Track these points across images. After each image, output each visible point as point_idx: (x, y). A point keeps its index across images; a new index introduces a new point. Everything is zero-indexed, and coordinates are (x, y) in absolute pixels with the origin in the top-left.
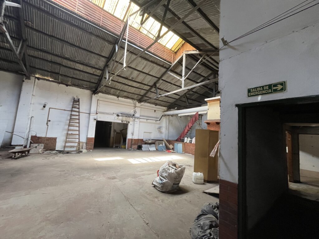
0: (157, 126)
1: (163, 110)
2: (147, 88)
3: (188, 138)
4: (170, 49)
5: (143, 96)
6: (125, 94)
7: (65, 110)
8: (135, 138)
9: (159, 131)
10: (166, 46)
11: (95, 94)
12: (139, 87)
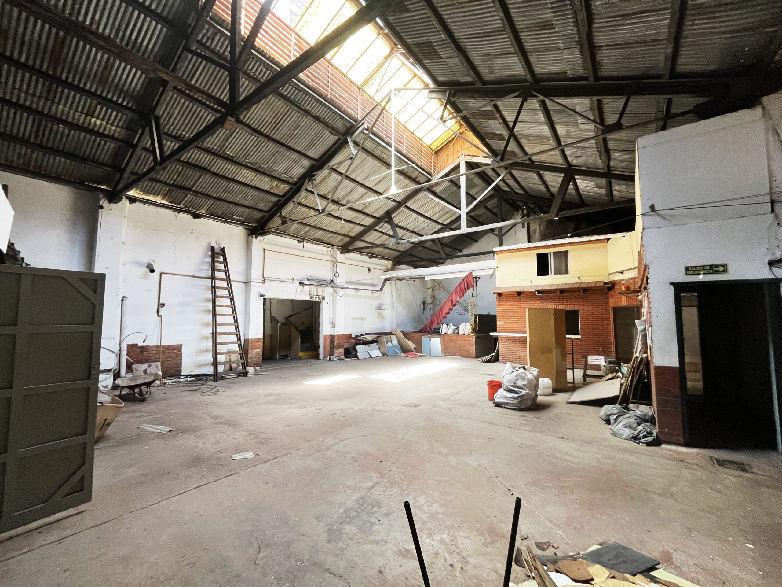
0: (376, 303)
1: (383, 268)
2: (368, 221)
3: (448, 325)
4: (428, 145)
5: (354, 239)
6: (319, 234)
7: (194, 276)
8: (338, 334)
9: (379, 314)
10: (423, 140)
11: (256, 237)
12: (353, 220)
